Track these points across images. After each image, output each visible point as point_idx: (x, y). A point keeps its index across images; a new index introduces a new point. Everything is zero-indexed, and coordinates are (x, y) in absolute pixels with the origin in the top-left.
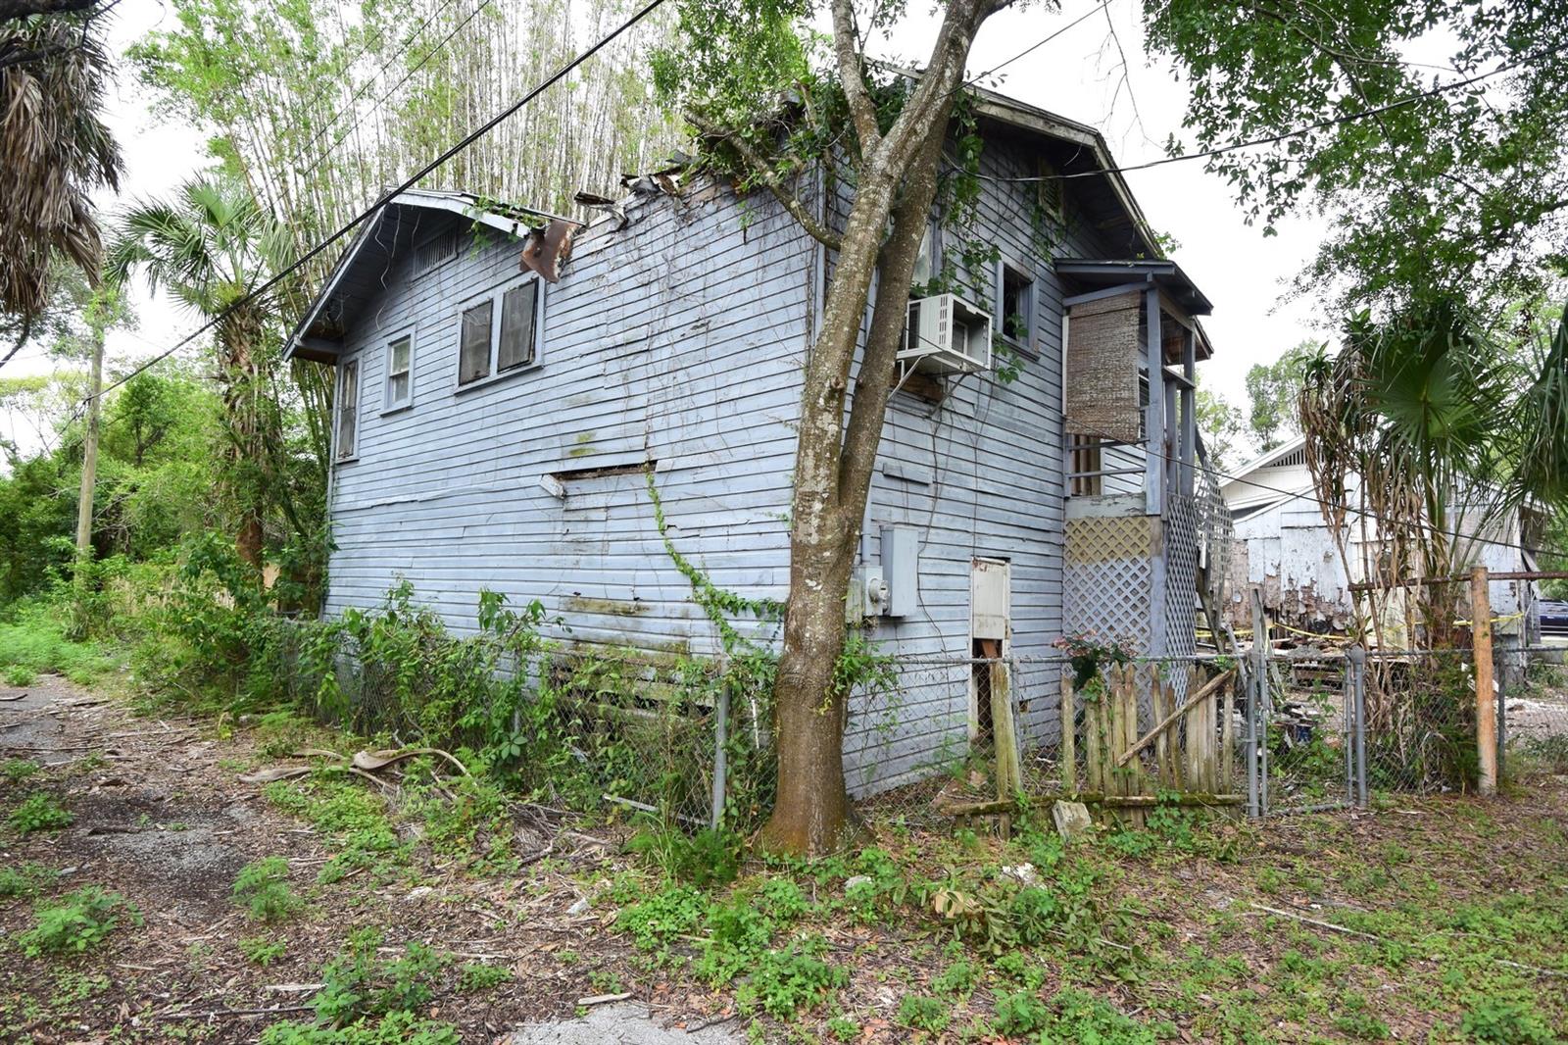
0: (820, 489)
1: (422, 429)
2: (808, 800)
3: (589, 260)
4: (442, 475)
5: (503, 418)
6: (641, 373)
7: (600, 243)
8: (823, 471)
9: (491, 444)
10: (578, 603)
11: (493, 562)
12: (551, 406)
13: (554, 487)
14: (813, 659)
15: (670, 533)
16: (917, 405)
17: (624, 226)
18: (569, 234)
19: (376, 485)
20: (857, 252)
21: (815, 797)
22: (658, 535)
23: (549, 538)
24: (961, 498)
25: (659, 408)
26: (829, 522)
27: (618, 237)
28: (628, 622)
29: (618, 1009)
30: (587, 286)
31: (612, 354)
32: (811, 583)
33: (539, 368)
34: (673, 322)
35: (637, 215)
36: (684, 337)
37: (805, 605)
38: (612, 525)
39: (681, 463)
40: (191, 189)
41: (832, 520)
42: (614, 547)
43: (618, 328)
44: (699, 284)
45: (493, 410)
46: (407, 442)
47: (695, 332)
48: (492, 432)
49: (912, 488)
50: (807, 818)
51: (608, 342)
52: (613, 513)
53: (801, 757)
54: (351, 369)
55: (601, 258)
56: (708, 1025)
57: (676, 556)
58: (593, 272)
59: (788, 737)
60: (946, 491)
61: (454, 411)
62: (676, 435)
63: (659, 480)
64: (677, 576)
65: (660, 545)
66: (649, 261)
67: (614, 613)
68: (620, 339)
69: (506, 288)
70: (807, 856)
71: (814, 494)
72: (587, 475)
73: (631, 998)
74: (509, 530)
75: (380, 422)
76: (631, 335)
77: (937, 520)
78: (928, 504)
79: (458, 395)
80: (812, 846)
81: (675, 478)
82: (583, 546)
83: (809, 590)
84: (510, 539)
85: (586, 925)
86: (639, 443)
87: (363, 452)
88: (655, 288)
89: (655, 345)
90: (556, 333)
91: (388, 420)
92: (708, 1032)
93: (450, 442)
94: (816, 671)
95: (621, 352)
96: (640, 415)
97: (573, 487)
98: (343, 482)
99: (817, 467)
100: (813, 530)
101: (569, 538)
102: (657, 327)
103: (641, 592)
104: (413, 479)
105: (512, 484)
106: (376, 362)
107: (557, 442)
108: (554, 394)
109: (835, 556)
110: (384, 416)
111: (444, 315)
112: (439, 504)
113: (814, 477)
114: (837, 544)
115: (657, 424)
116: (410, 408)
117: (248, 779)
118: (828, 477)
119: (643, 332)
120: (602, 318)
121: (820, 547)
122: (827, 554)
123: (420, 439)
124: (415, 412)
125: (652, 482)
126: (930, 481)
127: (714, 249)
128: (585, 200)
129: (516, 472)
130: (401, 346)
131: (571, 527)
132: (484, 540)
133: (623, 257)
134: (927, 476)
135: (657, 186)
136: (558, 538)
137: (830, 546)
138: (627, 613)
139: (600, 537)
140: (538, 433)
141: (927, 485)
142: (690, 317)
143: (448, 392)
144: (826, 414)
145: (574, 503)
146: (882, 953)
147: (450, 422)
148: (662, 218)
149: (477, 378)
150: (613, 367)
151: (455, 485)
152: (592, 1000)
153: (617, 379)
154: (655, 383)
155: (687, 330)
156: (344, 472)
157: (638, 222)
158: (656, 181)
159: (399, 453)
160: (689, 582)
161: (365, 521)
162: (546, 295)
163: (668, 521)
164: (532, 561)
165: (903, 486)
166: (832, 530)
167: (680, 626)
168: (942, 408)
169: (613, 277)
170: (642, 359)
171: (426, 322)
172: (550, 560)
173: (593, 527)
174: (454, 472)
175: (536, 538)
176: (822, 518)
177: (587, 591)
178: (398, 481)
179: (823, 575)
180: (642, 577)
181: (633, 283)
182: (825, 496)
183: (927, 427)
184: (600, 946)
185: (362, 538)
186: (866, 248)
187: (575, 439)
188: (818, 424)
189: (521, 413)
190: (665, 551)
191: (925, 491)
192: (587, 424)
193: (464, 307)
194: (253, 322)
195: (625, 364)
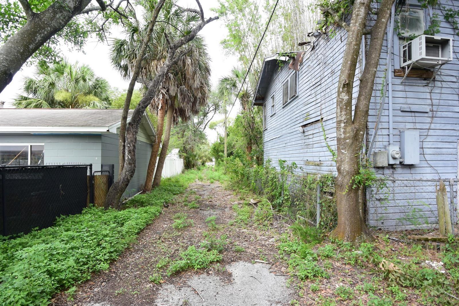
0: (343, 119)
1: (277, 119)
2: (345, 223)
3: (307, 61)
4: (281, 130)
5: (292, 112)
6: (319, 92)
7: (308, 56)
8: (343, 113)
9: (290, 120)
10: (307, 163)
11: (291, 152)
12: (300, 107)
13: (301, 129)
14: (344, 176)
15: (328, 140)
16: (419, 82)
17: (313, 48)
18: (302, 55)
19: (270, 135)
20: (352, 34)
21: (347, 222)
22: (324, 141)
23: (301, 145)
24: (449, 116)
25: (323, 102)
26: (347, 130)
27: (312, 52)
28: (318, 168)
29: (263, 265)
30: (306, 70)
31: (312, 88)
32: (343, 151)
33: (298, 96)
34: (326, 74)
35: (316, 43)
36: (329, 78)
37: (341, 159)
38: (315, 139)
39: (329, 118)
40: (233, 71)
41: (349, 129)
42: (315, 146)
43: (313, 79)
44: (332, 59)
45: (289, 111)
46: (275, 122)
47: (331, 75)
48: (289, 117)
49: (417, 114)
50: (345, 229)
51: (311, 85)
52: (315, 135)
53: (342, 209)
54: (265, 106)
55: (309, 60)
56: (281, 275)
57: (328, 147)
58: (307, 65)
59: (338, 202)
60: (439, 114)
61: (283, 112)
62: (327, 109)
63: (324, 124)
64: (329, 153)
65: (324, 144)
66: (320, 57)
67: (315, 165)
68: (314, 83)
69: (290, 76)
70: (344, 241)
71: (341, 121)
72: (308, 125)
73: (268, 263)
74: (294, 143)
75: (271, 118)
76: (316, 81)
77: (433, 126)
78: (429, 120)
79: (283, 108)
80: (346, 238)
81: (328, 123)
82: (308, 146)
83: (343, 153)
84: (294, 146)
85: (271, 245)
86: (319, 113)
87: (268, 127)
88: (321, 65)
89: (322, 83)
90: (301, 85)
91: (272, 117)
92: (280, 277)
93: (282, 121)
94: (346, 181)
95: (314, 86)
96: (319, 105)
97: (306, 129)
98: (265, 135)
99: (341, 112)
100: (342, 133)
101: (305, 144)
102: (322, 76)
103: (321, 159)
104: (276, 132)
105: (294, 130)
106: (269, 102)
107: (302, 117)
108: (301, 103)
109: (351, 141)
110: (271, 117)
111: (280, 87)
112: (281, 138)
113: (340, 115)
114: (351, 137)
115: (323, 106)
116: (275, 114)
117: (232, 203)
118: (346, 115)
119: (319, 79)
120: (310, 78)
121: (345, 139)
122: (348, 141)
123: (277, 121)
124: (276, 114)
125: (322, 125)
126: (428, 110)
127: (335, 47)
128: (302, 44)
129: (294, 127)
130: (273, 98)
131: (306, 141)
132: (289, 147)
133: (314, 58)
134: (427, 109)
135: (320, 33)
136: (303, 144)
137: (349, 138)
138: (318, 165)
139: (311, 143)
140: (298, 115)
141: (427, 112)
142: (330, 70)
143: (281, 108)
144: (343, 93)
145: (306, 134)
146: (349, 274)
147: (282, 116)
148: (322, 42)
149: (286, 102)
150: (313, 91)
151: (284, 132)
152: (258, 261)
153: (313, 95)
154: (322, 94)
155: (329, 75)
156: (266, 132)
157: (317, 46)
158: (319, 31)
159: (274, 126)
160: (332, 155)
161: (269, 144)
162: (298, 75)
163: (327, 136)
164: (298, 151)
165: (413, 114)
166: (349, 132)
167: (330, 169)
168: (434, 80)
169: (312, 65)
170: (319, 87)
171: (277, 90)
172: (302, 151)
173: (311, 140)
174: (283, 129)
175: (298, 145)
176: (345, 129)
177: (310, 159)
178: (274, 133)
179: (347, 148)
180: (322, 154)
181: (316, 65)
182: (345, 121)
183: (427, 89)
184: (271, 250)
185: (269, 148)
186: (356, 32)
187: (305, 115)
188: (340, 97)
189: (295, 110)
190: (326, 145)
191: (426, 115)
192: (308, 110)
193: (283, 84)
194: (247, 99)
195: (315, 90)
